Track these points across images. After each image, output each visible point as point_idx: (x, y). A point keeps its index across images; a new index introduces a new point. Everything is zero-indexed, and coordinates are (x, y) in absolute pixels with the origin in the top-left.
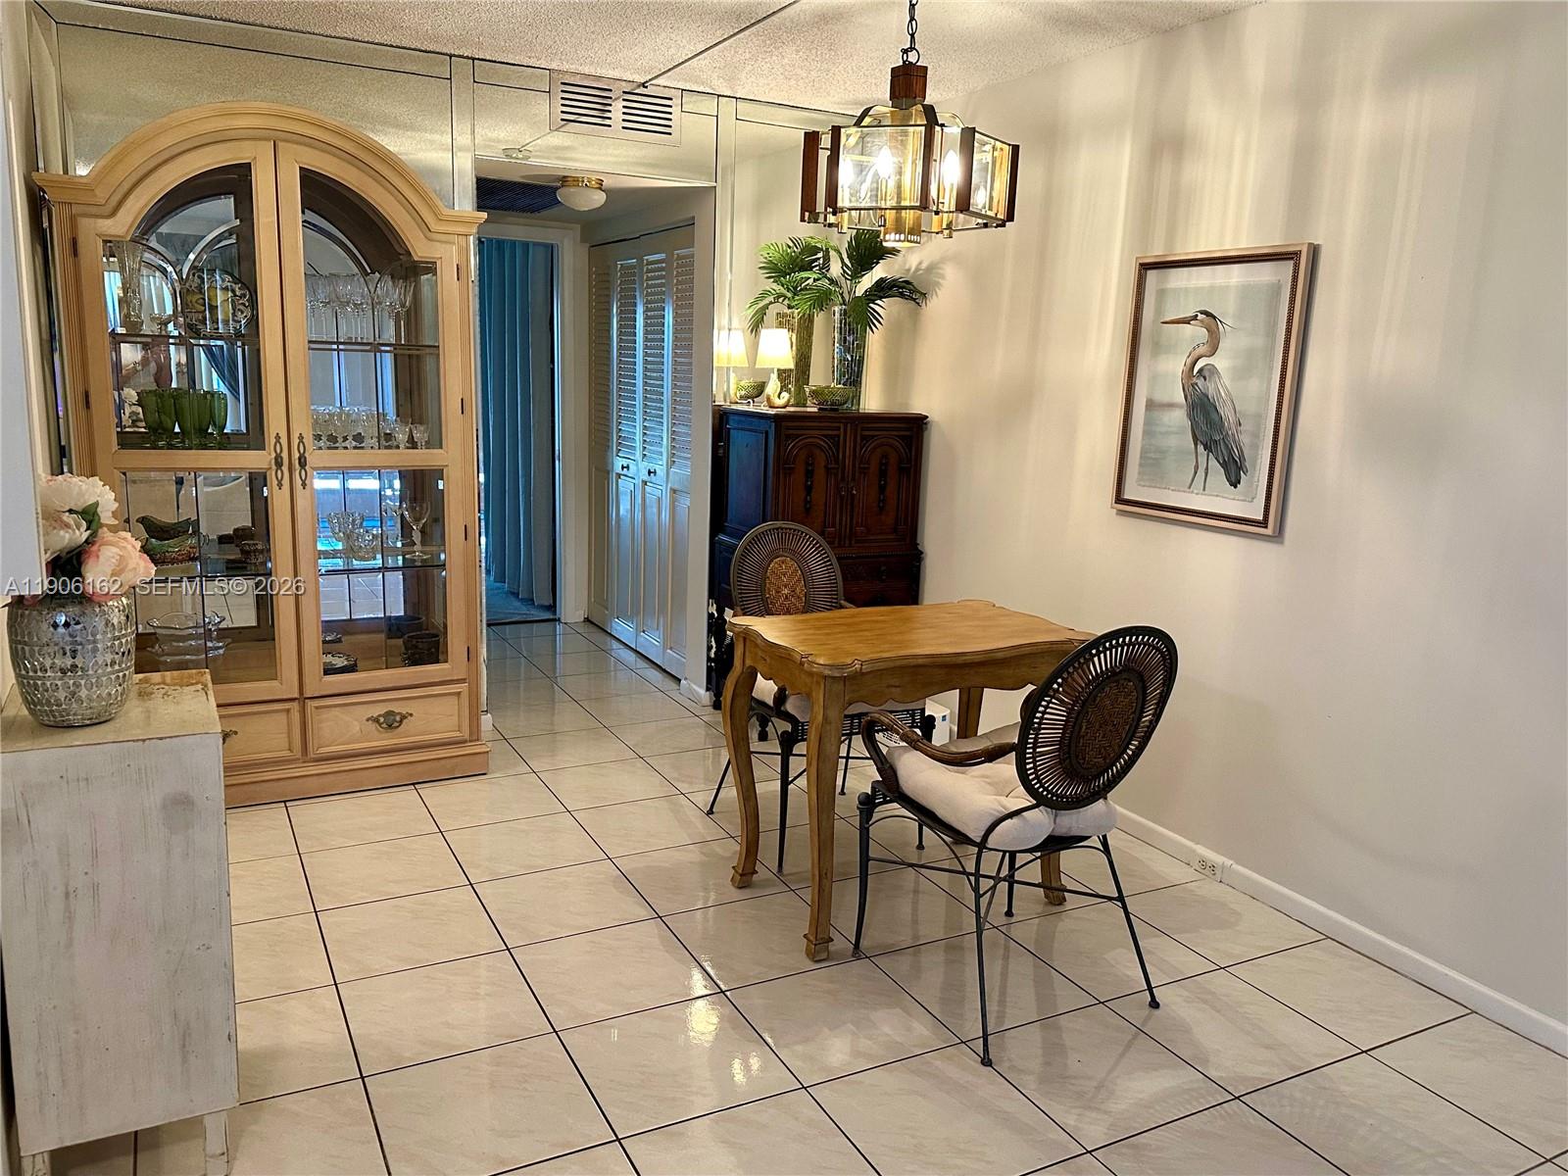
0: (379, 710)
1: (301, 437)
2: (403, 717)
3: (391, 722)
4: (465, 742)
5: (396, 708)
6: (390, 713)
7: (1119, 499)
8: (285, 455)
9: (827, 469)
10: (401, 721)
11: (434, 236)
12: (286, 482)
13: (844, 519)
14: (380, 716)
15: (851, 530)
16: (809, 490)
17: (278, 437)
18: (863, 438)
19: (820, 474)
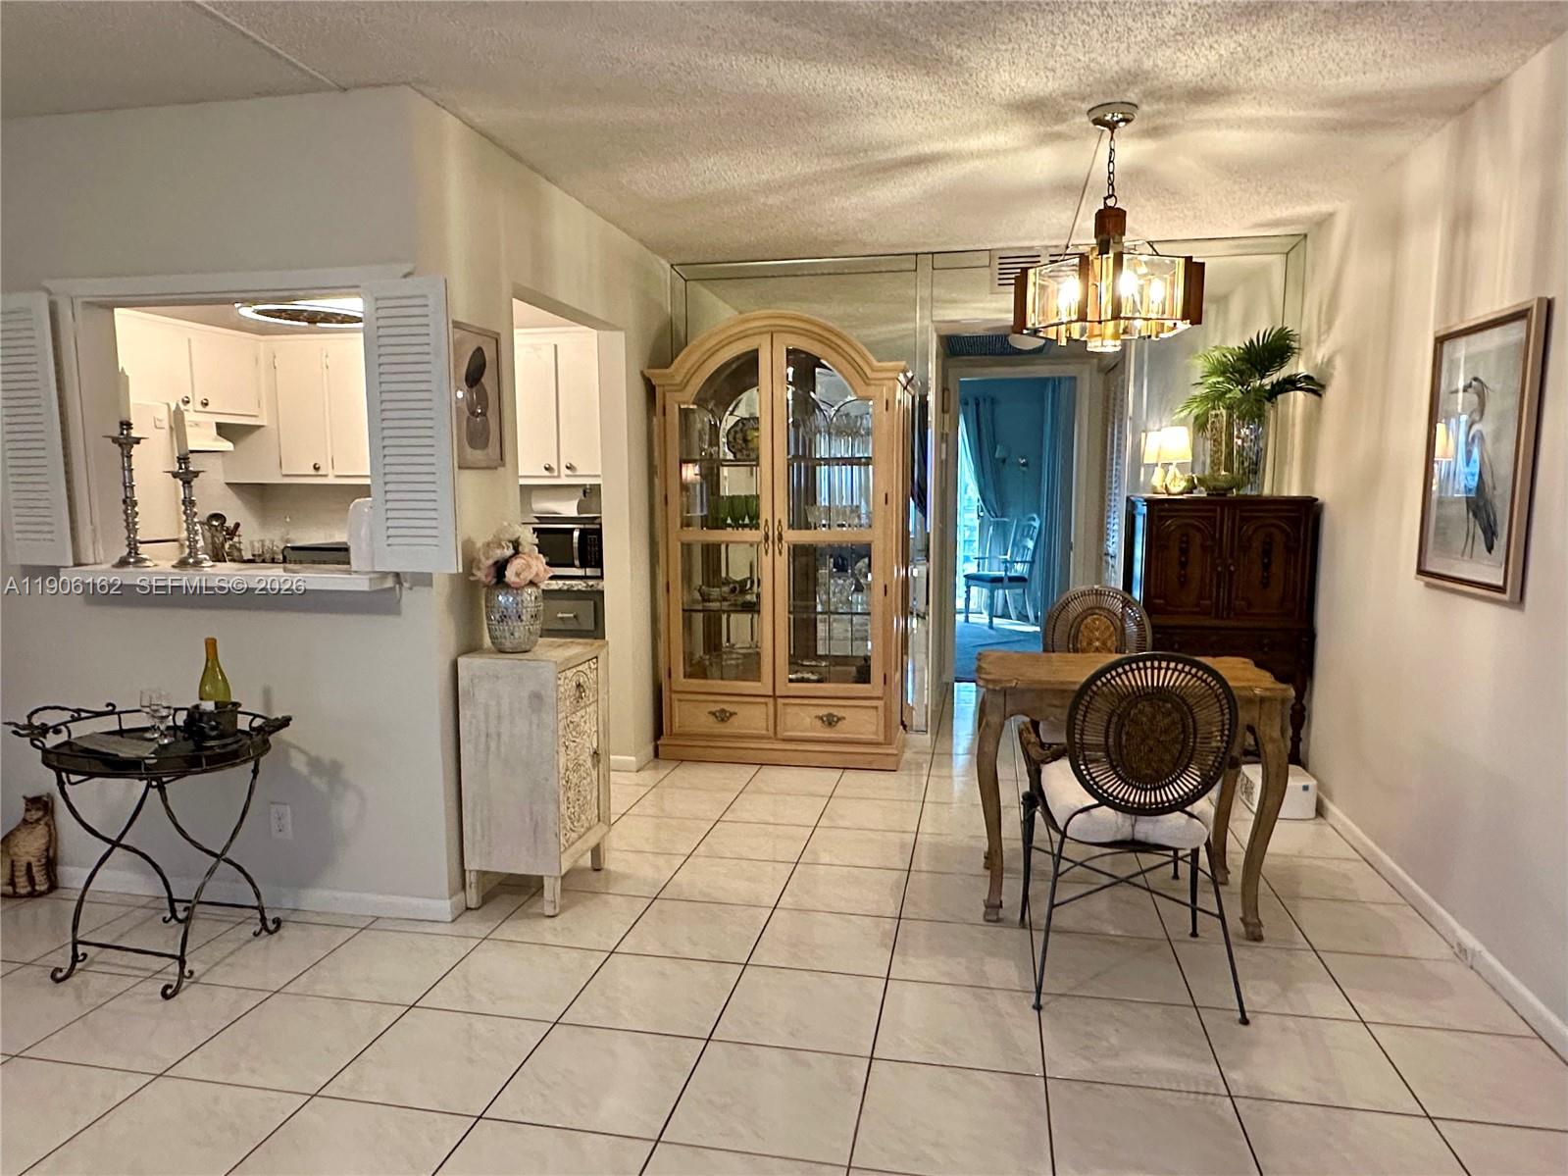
0: (823, 712)
1: (780, 522)
2: (839, 719)
3: (830, 721)
4: (881, 744)
5: (835, 712)
6: (830, 715)
7: (1421, 572)
8: (770, 534)
9: (1204, 548)
10: (837, 722)
11: (872, 382)
12: (770, 551)
13: (1221, 594)
14: (824, 716)
15: (1229, 603)
16: (1183, 565)
17: (766, 521)
18: (1243, 519)
19: (1195, 551)
